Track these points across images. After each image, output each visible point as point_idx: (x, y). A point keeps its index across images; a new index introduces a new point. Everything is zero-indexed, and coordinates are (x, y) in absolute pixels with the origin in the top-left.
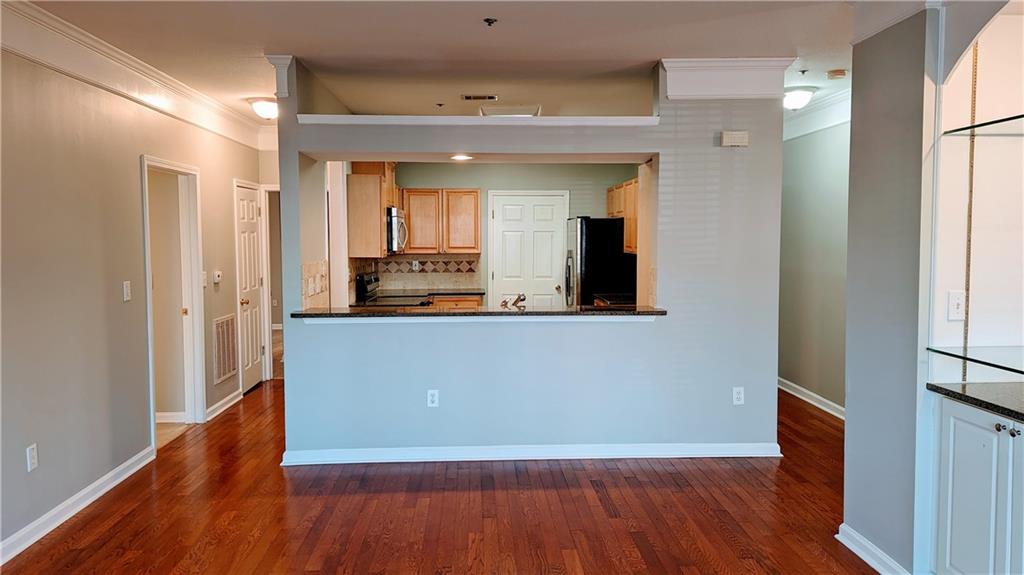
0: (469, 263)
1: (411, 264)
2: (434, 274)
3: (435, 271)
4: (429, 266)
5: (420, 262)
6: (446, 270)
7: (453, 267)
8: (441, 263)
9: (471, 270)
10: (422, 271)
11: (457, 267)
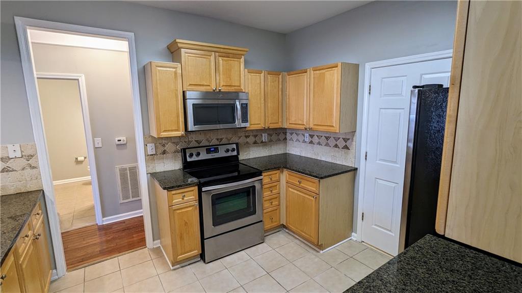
0: (346, 140)
1: (304, 135)
2: (318, 146)
3: (319, 144)
4: (316, 139)
5: (310, 135)
6: (327, 145)
7: (332, 142)
8: (323, 138)
9: (346, 147)
10: (311, 142)
11: (335, 143)
